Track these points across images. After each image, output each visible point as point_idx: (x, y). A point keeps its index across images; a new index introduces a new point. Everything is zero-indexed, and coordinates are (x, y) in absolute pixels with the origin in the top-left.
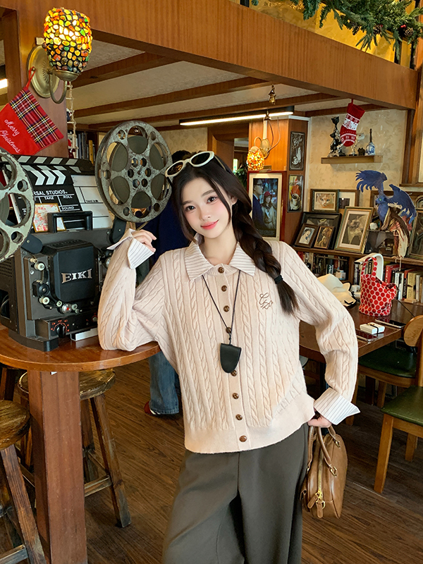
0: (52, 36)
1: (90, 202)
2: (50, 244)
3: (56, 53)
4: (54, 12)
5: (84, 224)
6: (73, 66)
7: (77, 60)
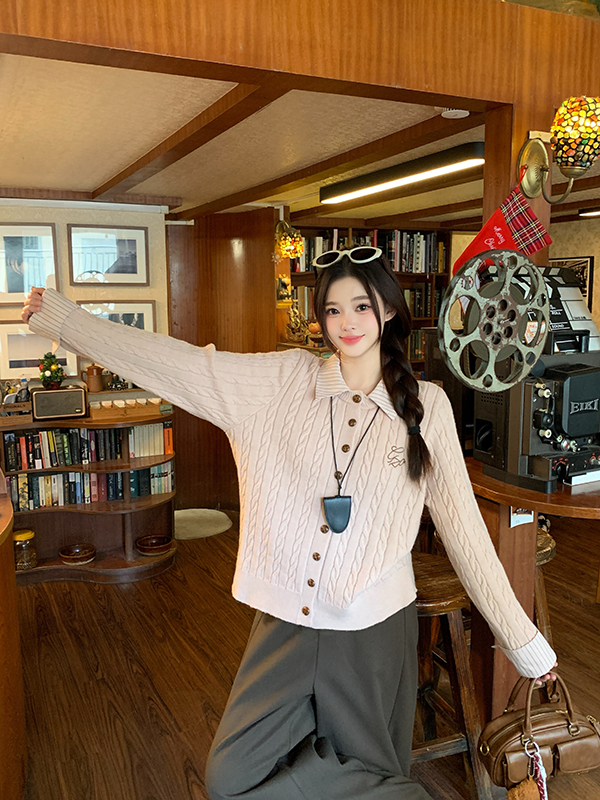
0: (568, 129)
1: (577, 319)
2: (554, 367)
3: (570, 148)
4: (573, 103)
5: (577, 346)
6: (588, 160)
7: (594, 153)
